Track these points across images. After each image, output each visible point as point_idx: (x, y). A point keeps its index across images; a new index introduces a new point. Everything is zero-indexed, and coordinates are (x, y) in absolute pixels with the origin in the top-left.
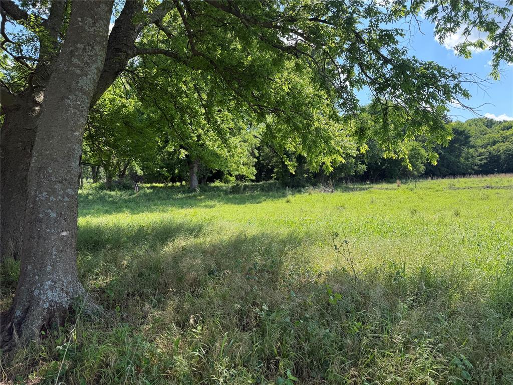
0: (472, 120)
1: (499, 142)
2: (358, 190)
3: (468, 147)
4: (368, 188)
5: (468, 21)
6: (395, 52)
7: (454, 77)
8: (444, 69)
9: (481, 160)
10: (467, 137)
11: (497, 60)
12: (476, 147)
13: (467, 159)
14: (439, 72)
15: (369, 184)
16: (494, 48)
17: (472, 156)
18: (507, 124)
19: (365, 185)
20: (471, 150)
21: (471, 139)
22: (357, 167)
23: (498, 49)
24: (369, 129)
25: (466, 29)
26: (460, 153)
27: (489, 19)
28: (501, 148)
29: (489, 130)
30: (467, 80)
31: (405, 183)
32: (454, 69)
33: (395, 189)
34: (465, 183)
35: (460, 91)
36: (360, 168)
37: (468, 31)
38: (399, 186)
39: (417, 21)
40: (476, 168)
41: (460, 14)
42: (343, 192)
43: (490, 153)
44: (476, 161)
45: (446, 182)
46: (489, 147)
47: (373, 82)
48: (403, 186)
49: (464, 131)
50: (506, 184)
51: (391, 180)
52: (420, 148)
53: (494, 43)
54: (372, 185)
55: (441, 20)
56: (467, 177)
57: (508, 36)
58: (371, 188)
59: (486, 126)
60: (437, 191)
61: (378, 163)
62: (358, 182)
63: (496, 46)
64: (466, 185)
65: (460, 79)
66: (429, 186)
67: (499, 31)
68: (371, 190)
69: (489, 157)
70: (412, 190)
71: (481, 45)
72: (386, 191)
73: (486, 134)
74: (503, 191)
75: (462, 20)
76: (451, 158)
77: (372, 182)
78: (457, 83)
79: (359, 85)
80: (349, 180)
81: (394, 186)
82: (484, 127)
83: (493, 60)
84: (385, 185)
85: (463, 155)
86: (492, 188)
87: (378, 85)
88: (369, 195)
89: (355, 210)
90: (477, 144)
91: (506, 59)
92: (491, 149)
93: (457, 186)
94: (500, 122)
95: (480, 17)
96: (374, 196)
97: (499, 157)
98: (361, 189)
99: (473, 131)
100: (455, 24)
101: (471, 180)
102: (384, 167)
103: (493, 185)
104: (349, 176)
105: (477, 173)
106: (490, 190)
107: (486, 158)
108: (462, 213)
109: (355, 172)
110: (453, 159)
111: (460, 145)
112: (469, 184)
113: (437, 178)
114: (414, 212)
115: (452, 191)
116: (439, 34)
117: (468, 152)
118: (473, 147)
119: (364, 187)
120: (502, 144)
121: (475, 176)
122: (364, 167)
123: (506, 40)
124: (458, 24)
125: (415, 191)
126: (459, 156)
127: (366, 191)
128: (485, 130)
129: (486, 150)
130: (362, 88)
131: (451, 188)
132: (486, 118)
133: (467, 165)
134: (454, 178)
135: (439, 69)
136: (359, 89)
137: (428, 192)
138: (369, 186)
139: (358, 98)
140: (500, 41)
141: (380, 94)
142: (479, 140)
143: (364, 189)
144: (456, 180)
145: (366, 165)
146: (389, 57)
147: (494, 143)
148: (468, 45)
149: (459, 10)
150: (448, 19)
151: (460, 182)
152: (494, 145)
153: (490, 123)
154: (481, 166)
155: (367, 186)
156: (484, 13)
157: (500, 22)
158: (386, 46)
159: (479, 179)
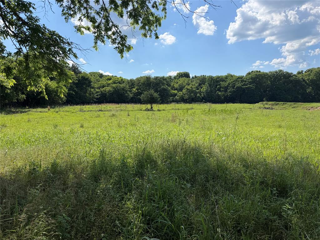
0: (92, 72)
1: (105, 86)
2: (19, 112)
3: (90, 88)
4: (27, 111)
5: (81, 13)
6: (30, 18)
7: (69, 44)
8: (62, 38)
9: (97, 95)
10: (90, 82)
11: (96, 40)
12: (94, 88)
13: (90, 94)
14: (60, 39)
15: (28, 108)
16: (95, 33)
17: (93, 93)
18: (109, 77)
19: (25, 109)
20: (92, 90)
21: (92, 83)
22: (18, 96)
23: (96, 34)
24: (15, 68)
25: (80, 17)
26: (86, 91)
27: (92, 15)
28: (107, 90)
29: (101, 80)
30: (76, 48)
31: (53, 108)
32: (68, 39)
33: (47, 112)
34: (89, 108)
35: (72, 54)
36: (21, 97)
37: (81, 19)
38: (49, 110)
39: (49, 3)
40: (95, 99)
41: (76, 7)
42: (7, 114)
43: (102, 92)
44: (95, 96)
45: (78, 107)
46: (101, 89)
47: (15, 36)
48: (52, 110)
49: (88, 78)
50: (108, 108)
51: (44, 106)
52: (63, 86)
53: (94, 30)
54: (30, 109)
55: (65, 7)
56: (90, 105)
57: (101, 28)
58: (29, 111)
59: (100, 77)
60: (73, 113)
61: (34, 94)
62: (19, 107)
63: (95, 32)
64: (89, 109)
65: (72, 46)
66: (68, 110)
67: (97, 24)
68: (29, 112)
69: (101, 94)
70: (57, 112)
71: (89, 29)
72: (40, 113)
73: (99, 81)
74: (107, 112)
75: (78, 11)
76: (81, 93)
77: (30, 107)
78: (70, 48)
79: (4, 35)
80: (12, 106)
81: (46, 110)
82: (98, 77)
83: (94, 39)
84: (39, 109)
85: (88, 92)
86: (102, 111)
87: (20, 39)
88: (27, 117)
89: (14, 127)
90: (95, 86)
91: (100, 41)
92: (102, 90)
93: (85, 109)
94: (106, 76)
95: (87, 13)
96: (31, 117)
97: (106, 94)
98: (21, 112)
99: (92, 79)
100: (74, 13)
101: (92, 106)
102: (39, 97)
103: (102, 109)
104: (12, 102)
105: (95, 103)
106: (101, 112)
107: (100, 95)
108: (84, 126)
109: (17, 99)
110: (83, 94)
111: (86, 86)
112: (91, 109)
113: (73, 105)
114: (56, 126)
115: (82, 113)
116: (65, 16)
117: (91, 91)
118: (93, 88)
119: (24, 110)
120: (107, 87)
121: (94, 104)
122: (24, 96)
123: (100, 30)
124: (75, 13)
125: (59, 113)
126: (86, 92)
127: (25, 114)
128: (99, 79)
129: (99, 90)
130: (7, 38)
131: (81, 111)
132: (99, 73)
133: (90, 98)
134: (83, 105)
135: (60, 37)
136: (5, 38)
137: (67, 114)
138: (28, 110)
139: (4, 44)
140: (97, 30)
141: (22, 45)
142: (95, 84)
143: (24, 112)
144: (84, 106)
145: (25, 95)
146: (26, 20)
147: (103, 87)
148: (82, 27)
149: (76, 5)
150: (69, 8)
151: (87, 107)
152: (104, 88)
153: (101, 76)
154: (97, 99)
155: (26, 110)
156: (89, 11)
157: (97, 19)
158: (24, 12)
159: (96, 106)
